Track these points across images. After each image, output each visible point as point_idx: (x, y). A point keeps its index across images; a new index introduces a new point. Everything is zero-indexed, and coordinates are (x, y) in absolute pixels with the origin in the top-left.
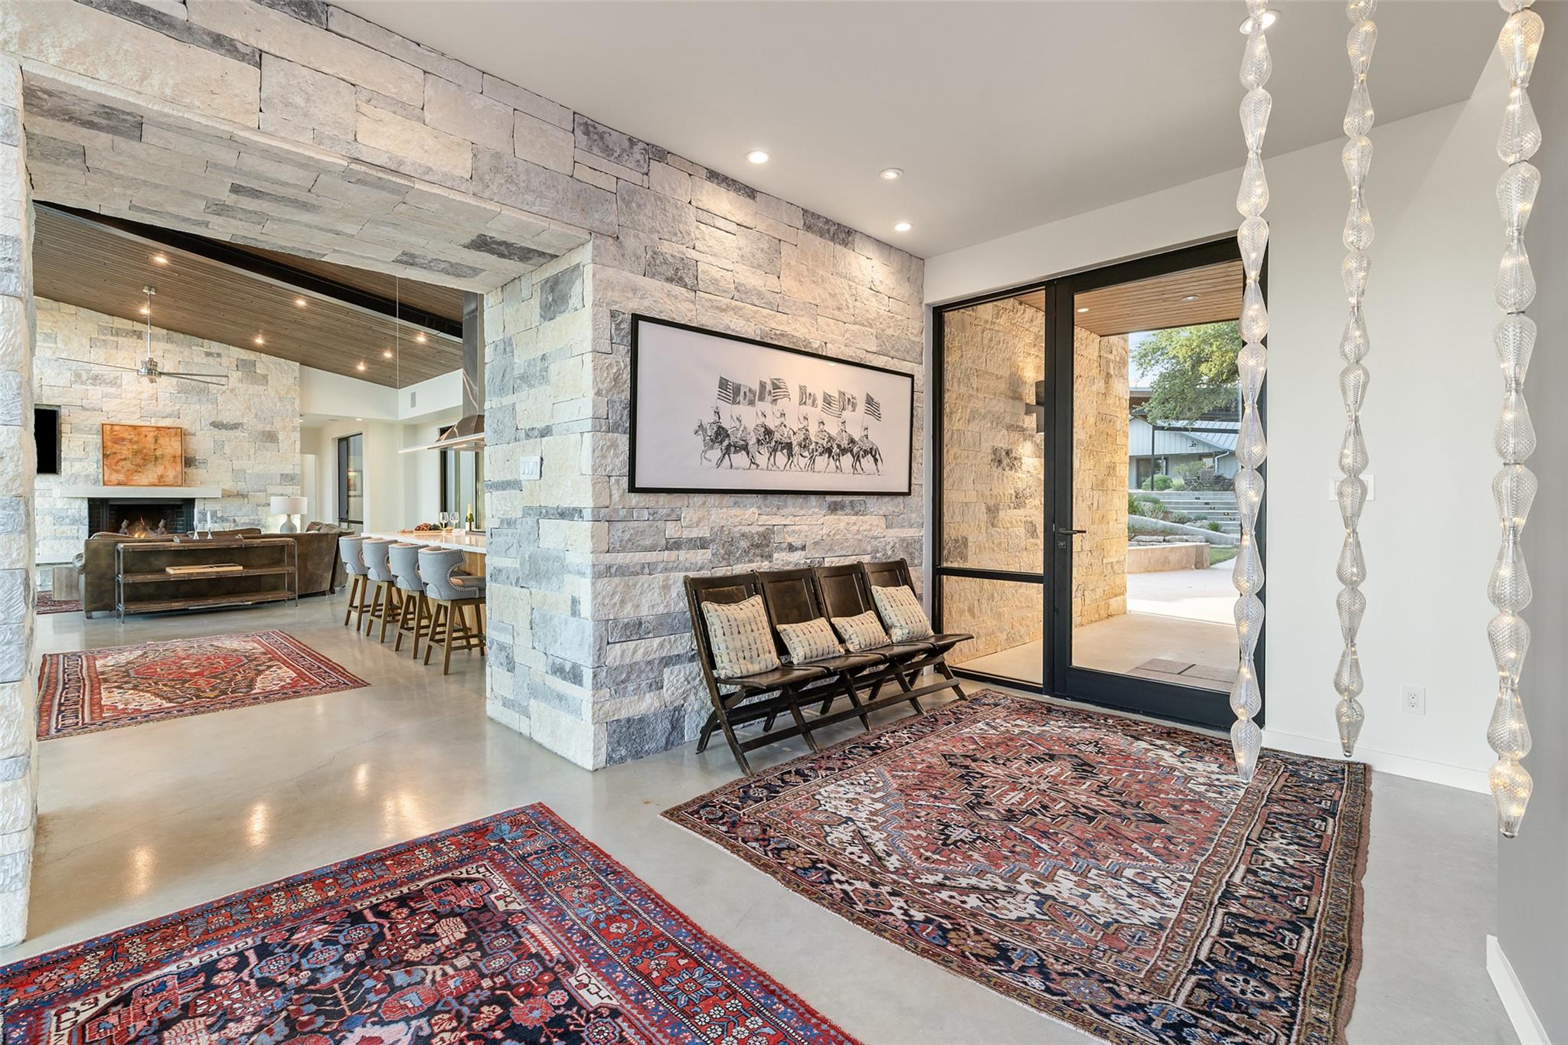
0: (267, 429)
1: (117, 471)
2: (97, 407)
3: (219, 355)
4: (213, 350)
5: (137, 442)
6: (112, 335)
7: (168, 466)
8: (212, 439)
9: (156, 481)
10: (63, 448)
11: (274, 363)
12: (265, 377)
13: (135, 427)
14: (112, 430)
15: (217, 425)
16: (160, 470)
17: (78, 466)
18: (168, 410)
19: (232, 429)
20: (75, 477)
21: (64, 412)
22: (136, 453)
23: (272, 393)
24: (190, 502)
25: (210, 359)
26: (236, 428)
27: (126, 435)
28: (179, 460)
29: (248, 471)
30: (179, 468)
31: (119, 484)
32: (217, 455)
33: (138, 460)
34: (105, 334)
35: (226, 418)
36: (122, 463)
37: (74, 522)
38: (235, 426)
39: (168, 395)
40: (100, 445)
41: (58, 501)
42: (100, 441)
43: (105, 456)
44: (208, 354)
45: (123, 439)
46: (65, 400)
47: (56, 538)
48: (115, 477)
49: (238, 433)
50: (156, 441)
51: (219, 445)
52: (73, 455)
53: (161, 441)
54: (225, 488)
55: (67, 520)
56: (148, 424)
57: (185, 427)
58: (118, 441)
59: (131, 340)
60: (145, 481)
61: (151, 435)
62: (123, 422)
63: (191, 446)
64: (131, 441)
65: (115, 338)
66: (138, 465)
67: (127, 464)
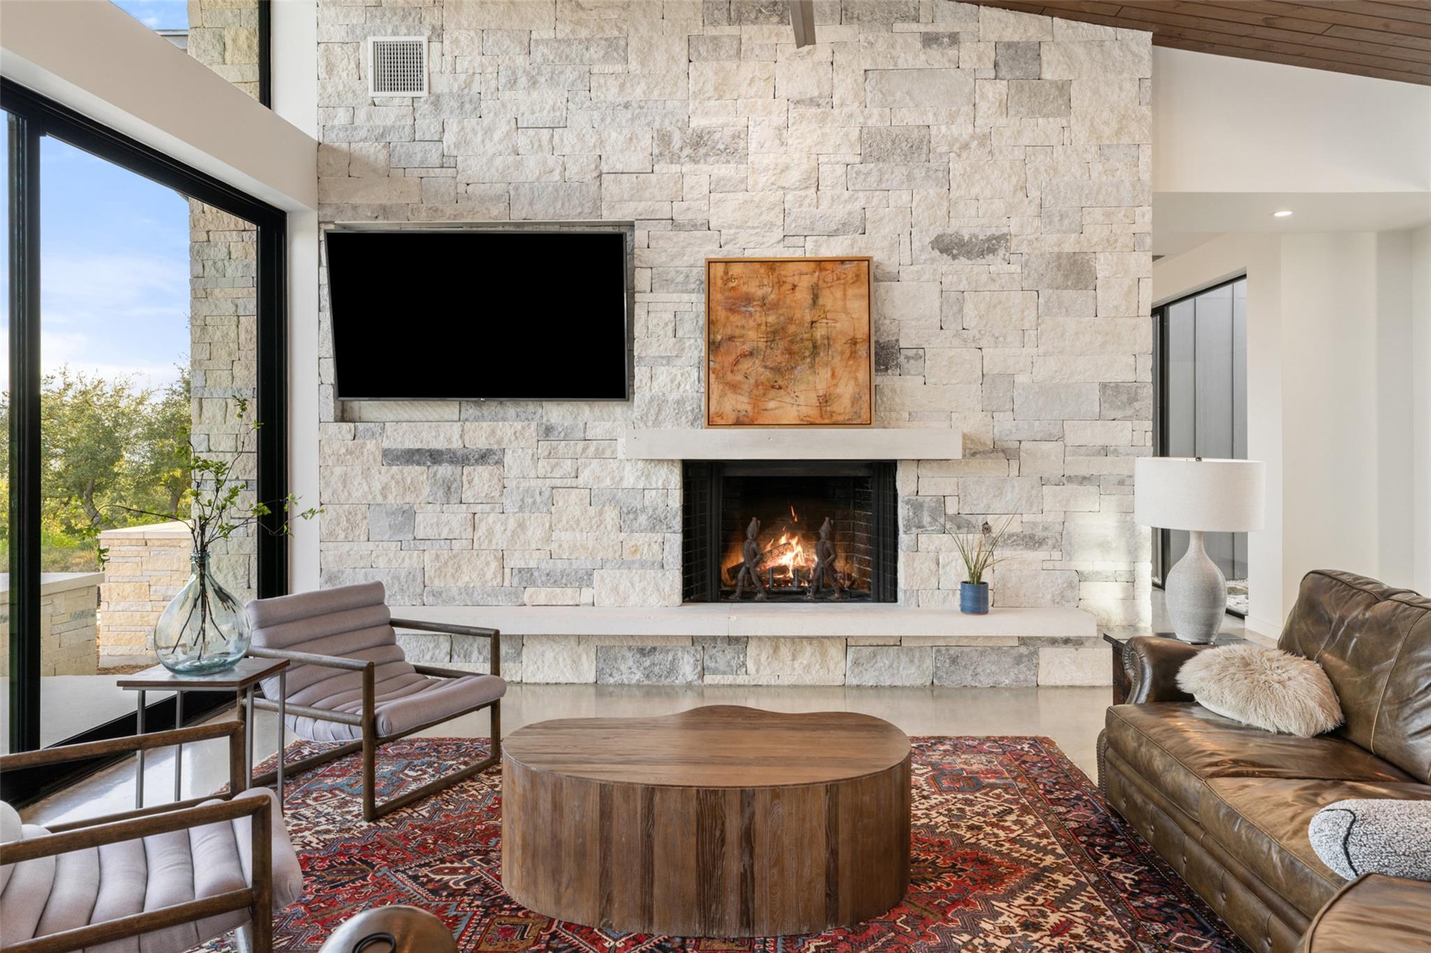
0: (1068, 248)
1: (734, 387)
2: (700, 219)
3: (954, 39)
4: (941, 27)
5: (775, 306)
6: (730, 21)
7: (839, 371)
8: (936, 288)
9: (813, 413)
10: (639, 330)
11: (1087, 44)
12: (1063, 88)
13: (771, 265)
14: (727, 278)
15: (949, 246)
16: (822, 380)
17: (663, 375)
18: (840, 212)
19: (982, 254)
20: (659, 403)
21: (639, 238)
22: (774, 334)
23: (1080, 132)
24: (885, 470)
25: (935, 53)
26: (992, 250)
27: (753, 288)
28: (862, 351)
29: (1021, 379)
30: (862, 375)
31: (738, 423)
32: (948, 333)
33: (778, 357)
34: (715, 23)
35: (968, 225)
36: (746, 365)
37: (656, 523)
38: (990, 246)
39: (840, 170)
40: (702, 320)
41: (628, 467)
42: (702, 308)
43: (713, 347)
44: (930, 40)
45: (748, 299)
46: (642, 206)
47: (624, 564)
48: (737, 403)
49: (996, 264)
50: (815, 298)
51: (953, 302)
52: (653, 351)
53: (827, 300)
54: (967, 429)
55: (643, 519)
56: (798, 254)
57: (877, 256)
58: (739, 303)
59: (766, 28)
60: (791, 414)
61: (805, 282)
62: (749, 254)
63: (889, 311)
64: (763, 302)
65: (733, 30)
66: (777, 370)
67: (753, 367)
